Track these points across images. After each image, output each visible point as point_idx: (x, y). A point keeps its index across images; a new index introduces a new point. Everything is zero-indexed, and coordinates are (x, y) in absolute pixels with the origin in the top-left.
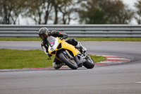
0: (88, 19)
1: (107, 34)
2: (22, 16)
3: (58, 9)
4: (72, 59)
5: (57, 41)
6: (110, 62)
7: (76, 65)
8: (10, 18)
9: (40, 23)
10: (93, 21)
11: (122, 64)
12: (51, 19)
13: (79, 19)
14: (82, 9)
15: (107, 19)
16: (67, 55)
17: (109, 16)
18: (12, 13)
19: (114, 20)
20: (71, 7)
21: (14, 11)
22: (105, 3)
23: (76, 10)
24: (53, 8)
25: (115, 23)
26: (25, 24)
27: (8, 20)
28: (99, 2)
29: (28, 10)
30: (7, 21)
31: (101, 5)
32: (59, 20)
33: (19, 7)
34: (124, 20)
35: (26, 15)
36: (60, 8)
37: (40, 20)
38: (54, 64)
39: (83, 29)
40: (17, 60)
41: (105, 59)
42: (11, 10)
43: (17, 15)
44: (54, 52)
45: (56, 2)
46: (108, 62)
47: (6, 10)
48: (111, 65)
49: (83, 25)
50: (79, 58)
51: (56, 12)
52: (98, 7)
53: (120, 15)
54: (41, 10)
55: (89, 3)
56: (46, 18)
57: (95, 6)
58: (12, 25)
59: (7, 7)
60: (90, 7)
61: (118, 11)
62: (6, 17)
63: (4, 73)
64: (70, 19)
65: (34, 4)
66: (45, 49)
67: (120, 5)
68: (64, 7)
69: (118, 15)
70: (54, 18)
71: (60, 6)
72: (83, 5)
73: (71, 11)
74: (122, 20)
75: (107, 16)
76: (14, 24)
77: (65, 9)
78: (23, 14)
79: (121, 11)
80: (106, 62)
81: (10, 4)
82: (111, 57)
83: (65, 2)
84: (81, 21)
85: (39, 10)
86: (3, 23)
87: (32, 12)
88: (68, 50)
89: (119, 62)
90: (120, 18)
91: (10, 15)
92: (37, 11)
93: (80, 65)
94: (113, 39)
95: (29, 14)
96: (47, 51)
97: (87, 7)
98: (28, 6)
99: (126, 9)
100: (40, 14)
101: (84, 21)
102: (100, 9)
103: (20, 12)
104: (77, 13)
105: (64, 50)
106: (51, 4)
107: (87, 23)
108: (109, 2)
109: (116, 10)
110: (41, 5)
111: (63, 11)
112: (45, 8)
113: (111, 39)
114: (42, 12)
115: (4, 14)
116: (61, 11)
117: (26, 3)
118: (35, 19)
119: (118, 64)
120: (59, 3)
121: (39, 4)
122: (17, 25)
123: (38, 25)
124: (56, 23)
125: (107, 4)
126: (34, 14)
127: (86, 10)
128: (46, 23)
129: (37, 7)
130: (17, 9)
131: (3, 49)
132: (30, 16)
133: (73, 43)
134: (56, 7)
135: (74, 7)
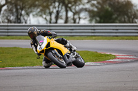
0: (98, 19)
1: (116, 33)
2: (33, 15)
3: (68, 9)
4: (60, 58)
5: (46, 40)
6: (120, 60)
7: (65, 64)
8: (22, 18)
9: (50, 23)
10: (102, 21)
11: (131, 62)
12: (61, 18)
13: (88, 19)
14: (91, 8)
15: (116, 18)
16: (56, 54)
17: (118, 16)
18: (23, 12)
19: (123, 19)
20: (81, 6)
21: (26, 11)
22: (114, 3)
23: (86, 10)
24: (64, 7)
25: (125, 22)
26: (36, 24)
27: (20, 19)
28: (108, 2)
29: (39, 10)
30: (18, 20)
31: (110, 5)
32: (69, 19)
33: (31, 7)
34: (133, 19)
35: (37, 14)
36: (70, 8)
37: (51, 19)
38: (44, 62)
39: (93, 28)
40: (28, 58)
41: (115, 57)
42: (22, 10)
43: (28, 14)
44: (42, 51)
45: (66, 2)
46: (117, 60)
47: (17, 10)
48: (121, 63)
49: (92, 24)
50: (68, 56)
51: (67, 11)
52: (108, 7)
53: (129, 14)
54: (51, 10)
55: (98, 3)
56: (57, 17)
57: (105, 6)
58: (24, 24)
59: (19, 7)
60: (100, 6)
61: (127, 11)
62: (17, 16)
63: (16, 71)
64: (80, 18)
65: (45, 4)
66: (34, 48)
67: (129, 5)
68: (74, 7)
69: (127, 15)
70: (64, 17)
71: (70, 5)
72: (93, 5)
73: (81, 10)
74: (131, 19)
75: (116, 16)
76: (26, 23)
77: (75, 9)
78: (34, 13)
79: (129, 11)
80: (115, 60)
81: (21, 4)
82: (120, 56)
83: (75, 2)
84: (91, 21)
85: (49, 9)
86: (15, 23)
87: (43, 11)
88: (57, 49)
89: (128, 60)
90: (129, 17)
91: (21, 15)
92: (48, 11)
93: (69, 64)
94: (122, 38)
95: (40, 14)
96: (36, 51)
97: (97, 7)
98: (39, 6)
99: (135, 8)
100: (50, 14)
101: (94, 20)
102: (110, 9)
103: (31, 12)
104: (87, 13)
105: (53, 49)
106: (61, 4)
107: (97, 22)
108: (118, 2)
109: (125, 10)
110: (51, 5)
111: (73, 11)
112: (55, 8)
113: (120, 38)
114: (53, 12)
115: (15, 14)
116: (71, 11)
117: (37, 3)
118: (46, 19)
119: (127, 62)
120: (70, 3)
121: (50, 4)
122: (28, 24)
123: (49, 24)
124: (66, 22)
125: (116, 4)
126: (45, 14)
127: (96, 9)
128: (56, 23)
129: (48, 7)
130: (29, 8)
131: (15, 48)
132: (41, 16)
133: (63, 42)
134: (66, 7)
135: (84, 7)
